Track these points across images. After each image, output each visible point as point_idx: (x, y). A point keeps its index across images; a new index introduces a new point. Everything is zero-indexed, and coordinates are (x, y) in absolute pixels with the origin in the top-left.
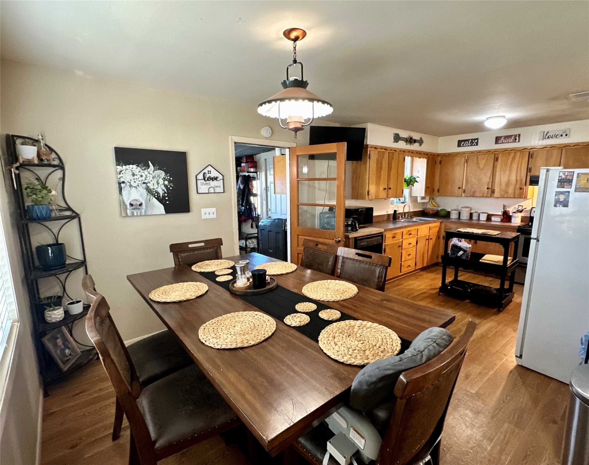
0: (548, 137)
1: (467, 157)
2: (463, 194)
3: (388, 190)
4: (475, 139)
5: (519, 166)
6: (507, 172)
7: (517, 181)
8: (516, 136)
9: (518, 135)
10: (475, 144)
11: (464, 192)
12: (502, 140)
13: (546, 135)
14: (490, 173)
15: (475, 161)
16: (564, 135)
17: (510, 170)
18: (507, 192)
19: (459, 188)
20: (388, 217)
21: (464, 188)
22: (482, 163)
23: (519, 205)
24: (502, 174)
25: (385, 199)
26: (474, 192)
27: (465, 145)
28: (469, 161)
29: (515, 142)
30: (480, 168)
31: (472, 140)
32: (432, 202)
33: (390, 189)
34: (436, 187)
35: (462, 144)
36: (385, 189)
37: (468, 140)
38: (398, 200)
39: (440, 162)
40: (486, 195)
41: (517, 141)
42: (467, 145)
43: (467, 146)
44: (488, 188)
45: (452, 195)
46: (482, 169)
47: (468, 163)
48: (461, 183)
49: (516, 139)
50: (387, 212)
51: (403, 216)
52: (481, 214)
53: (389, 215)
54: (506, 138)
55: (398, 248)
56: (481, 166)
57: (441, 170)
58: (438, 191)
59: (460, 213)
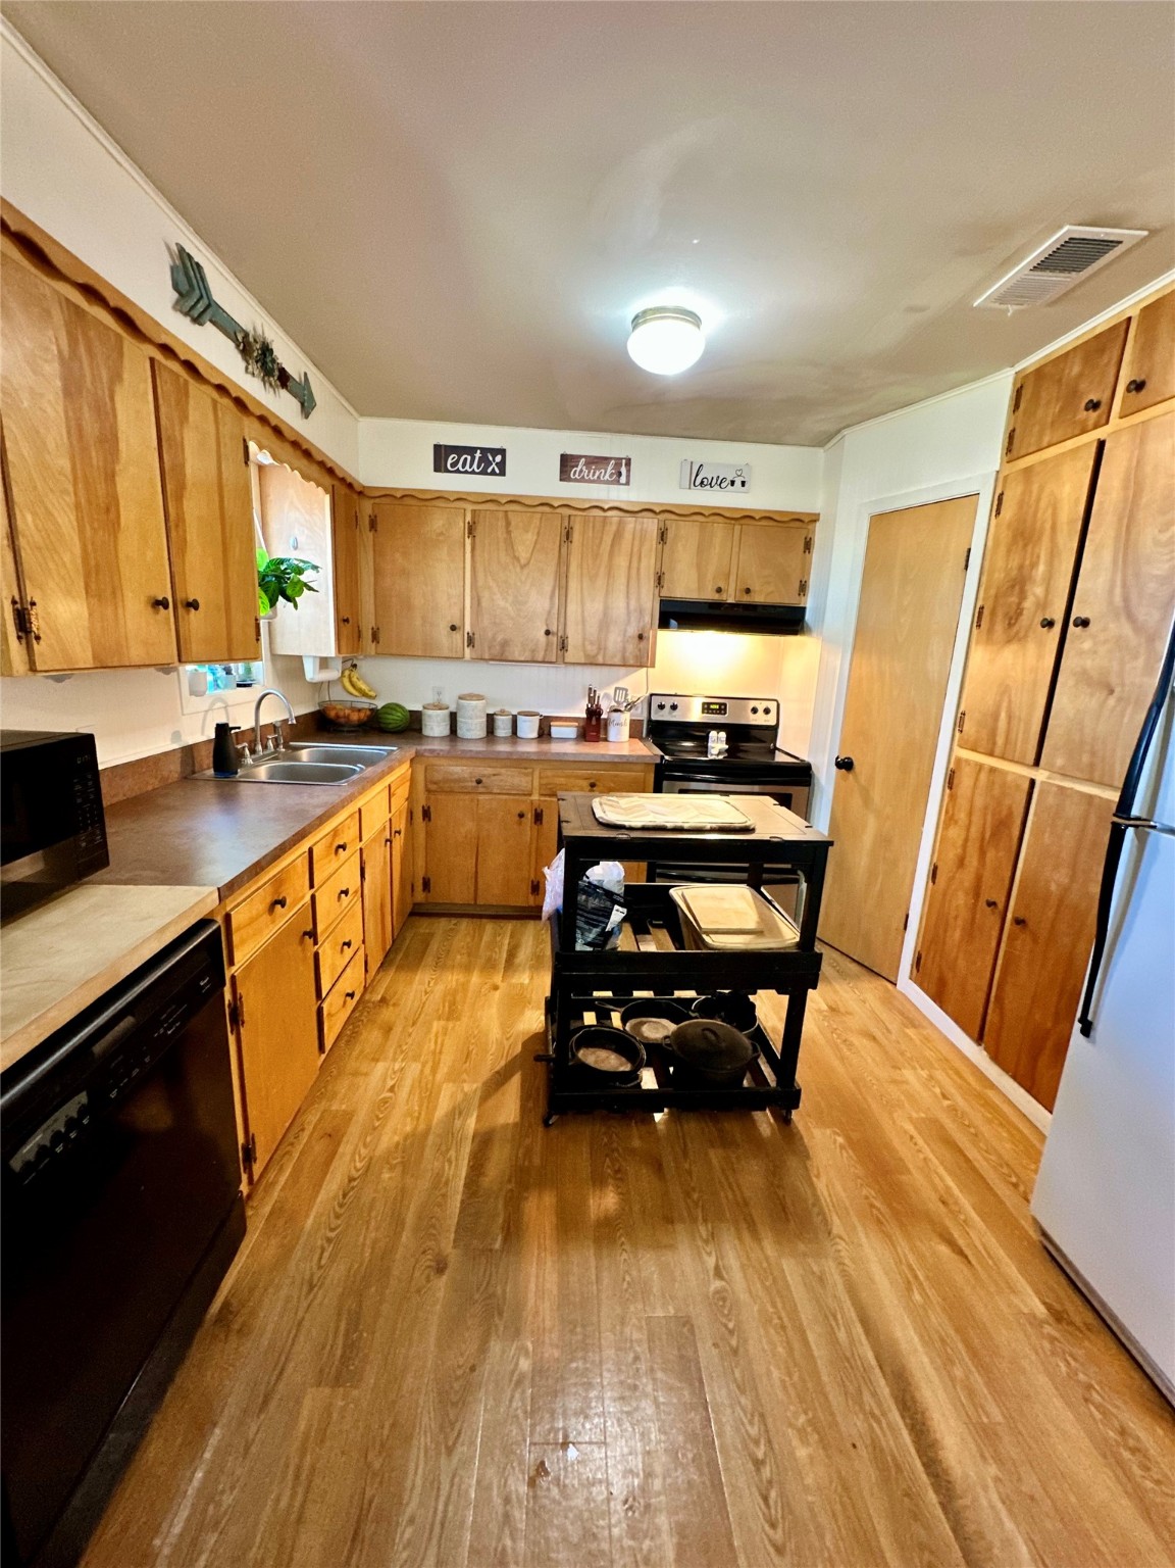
0: (702, 482)
1: (473, 517)
2: (468, 651)
3: (181, 611)
4: (495, 452)
5: (635, 564)
6: (601, 582)
7: (629, 613)
8: (618, 461)
9: (624, 461)
10: (497, 471)
11: (471, 641)
12: (581, 471)
13: (697, 475)
14: (552, 583)
15: (501, 534)
16: (738, 483)
17: (610, 574)
18: (602, 648)
19: (453, 628)
20: (183, 763)
21: (468, 628)
22: (525, 541)
23: (616, 689)
24: (585, 585)
25: (166, 668)
26: (505, 644)
27: (460, 465)
28: (479, 531)
29: (618, 482)
30: (518, 559)
31: (484, 451)
32: (354, 679)
33: (194, 605)
34: (368, 622)
35: (450, 461)
36: (164, 604)
37: (471, 451)
38: (221, 673)
39: (373, 525)
40: (544, 658)
41: (623, 479)
42: (467, 468)
43: (466, 472)
44: (548, 633)
45: (429, 653)
46: (525, 565)
47: (477, 539)
48: (456, 612)
49: (620, 474)
50: (176, 735)
51: (259, 748)
52: (519, 717)
53: (189, 752)
54: (593, 463)
55: (300, 949)
56: (523, 553)
57: (378, 552)
58: (375, 637)
59: (453, 717)
